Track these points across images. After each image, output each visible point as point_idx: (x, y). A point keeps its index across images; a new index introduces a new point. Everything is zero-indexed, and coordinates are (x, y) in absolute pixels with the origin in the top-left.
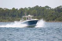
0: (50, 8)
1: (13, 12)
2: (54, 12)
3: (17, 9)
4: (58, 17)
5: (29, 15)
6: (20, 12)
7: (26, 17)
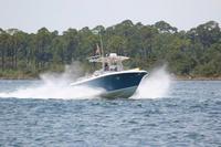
0: (175, 29)
1: (41, 42)
2: (188, 42)
3: (56, 32)
4: (202, 62)
5: (112, 55)
6: (66, 44)
7: (103, 59)
